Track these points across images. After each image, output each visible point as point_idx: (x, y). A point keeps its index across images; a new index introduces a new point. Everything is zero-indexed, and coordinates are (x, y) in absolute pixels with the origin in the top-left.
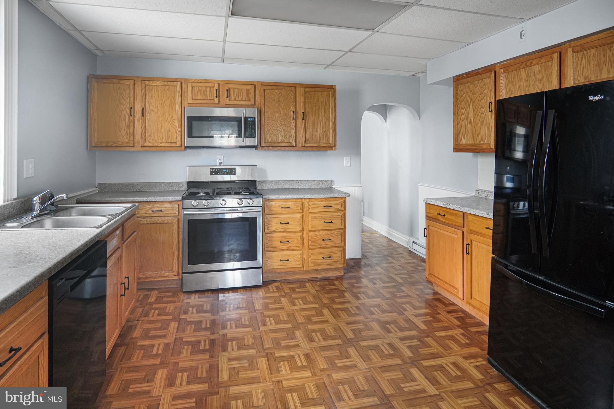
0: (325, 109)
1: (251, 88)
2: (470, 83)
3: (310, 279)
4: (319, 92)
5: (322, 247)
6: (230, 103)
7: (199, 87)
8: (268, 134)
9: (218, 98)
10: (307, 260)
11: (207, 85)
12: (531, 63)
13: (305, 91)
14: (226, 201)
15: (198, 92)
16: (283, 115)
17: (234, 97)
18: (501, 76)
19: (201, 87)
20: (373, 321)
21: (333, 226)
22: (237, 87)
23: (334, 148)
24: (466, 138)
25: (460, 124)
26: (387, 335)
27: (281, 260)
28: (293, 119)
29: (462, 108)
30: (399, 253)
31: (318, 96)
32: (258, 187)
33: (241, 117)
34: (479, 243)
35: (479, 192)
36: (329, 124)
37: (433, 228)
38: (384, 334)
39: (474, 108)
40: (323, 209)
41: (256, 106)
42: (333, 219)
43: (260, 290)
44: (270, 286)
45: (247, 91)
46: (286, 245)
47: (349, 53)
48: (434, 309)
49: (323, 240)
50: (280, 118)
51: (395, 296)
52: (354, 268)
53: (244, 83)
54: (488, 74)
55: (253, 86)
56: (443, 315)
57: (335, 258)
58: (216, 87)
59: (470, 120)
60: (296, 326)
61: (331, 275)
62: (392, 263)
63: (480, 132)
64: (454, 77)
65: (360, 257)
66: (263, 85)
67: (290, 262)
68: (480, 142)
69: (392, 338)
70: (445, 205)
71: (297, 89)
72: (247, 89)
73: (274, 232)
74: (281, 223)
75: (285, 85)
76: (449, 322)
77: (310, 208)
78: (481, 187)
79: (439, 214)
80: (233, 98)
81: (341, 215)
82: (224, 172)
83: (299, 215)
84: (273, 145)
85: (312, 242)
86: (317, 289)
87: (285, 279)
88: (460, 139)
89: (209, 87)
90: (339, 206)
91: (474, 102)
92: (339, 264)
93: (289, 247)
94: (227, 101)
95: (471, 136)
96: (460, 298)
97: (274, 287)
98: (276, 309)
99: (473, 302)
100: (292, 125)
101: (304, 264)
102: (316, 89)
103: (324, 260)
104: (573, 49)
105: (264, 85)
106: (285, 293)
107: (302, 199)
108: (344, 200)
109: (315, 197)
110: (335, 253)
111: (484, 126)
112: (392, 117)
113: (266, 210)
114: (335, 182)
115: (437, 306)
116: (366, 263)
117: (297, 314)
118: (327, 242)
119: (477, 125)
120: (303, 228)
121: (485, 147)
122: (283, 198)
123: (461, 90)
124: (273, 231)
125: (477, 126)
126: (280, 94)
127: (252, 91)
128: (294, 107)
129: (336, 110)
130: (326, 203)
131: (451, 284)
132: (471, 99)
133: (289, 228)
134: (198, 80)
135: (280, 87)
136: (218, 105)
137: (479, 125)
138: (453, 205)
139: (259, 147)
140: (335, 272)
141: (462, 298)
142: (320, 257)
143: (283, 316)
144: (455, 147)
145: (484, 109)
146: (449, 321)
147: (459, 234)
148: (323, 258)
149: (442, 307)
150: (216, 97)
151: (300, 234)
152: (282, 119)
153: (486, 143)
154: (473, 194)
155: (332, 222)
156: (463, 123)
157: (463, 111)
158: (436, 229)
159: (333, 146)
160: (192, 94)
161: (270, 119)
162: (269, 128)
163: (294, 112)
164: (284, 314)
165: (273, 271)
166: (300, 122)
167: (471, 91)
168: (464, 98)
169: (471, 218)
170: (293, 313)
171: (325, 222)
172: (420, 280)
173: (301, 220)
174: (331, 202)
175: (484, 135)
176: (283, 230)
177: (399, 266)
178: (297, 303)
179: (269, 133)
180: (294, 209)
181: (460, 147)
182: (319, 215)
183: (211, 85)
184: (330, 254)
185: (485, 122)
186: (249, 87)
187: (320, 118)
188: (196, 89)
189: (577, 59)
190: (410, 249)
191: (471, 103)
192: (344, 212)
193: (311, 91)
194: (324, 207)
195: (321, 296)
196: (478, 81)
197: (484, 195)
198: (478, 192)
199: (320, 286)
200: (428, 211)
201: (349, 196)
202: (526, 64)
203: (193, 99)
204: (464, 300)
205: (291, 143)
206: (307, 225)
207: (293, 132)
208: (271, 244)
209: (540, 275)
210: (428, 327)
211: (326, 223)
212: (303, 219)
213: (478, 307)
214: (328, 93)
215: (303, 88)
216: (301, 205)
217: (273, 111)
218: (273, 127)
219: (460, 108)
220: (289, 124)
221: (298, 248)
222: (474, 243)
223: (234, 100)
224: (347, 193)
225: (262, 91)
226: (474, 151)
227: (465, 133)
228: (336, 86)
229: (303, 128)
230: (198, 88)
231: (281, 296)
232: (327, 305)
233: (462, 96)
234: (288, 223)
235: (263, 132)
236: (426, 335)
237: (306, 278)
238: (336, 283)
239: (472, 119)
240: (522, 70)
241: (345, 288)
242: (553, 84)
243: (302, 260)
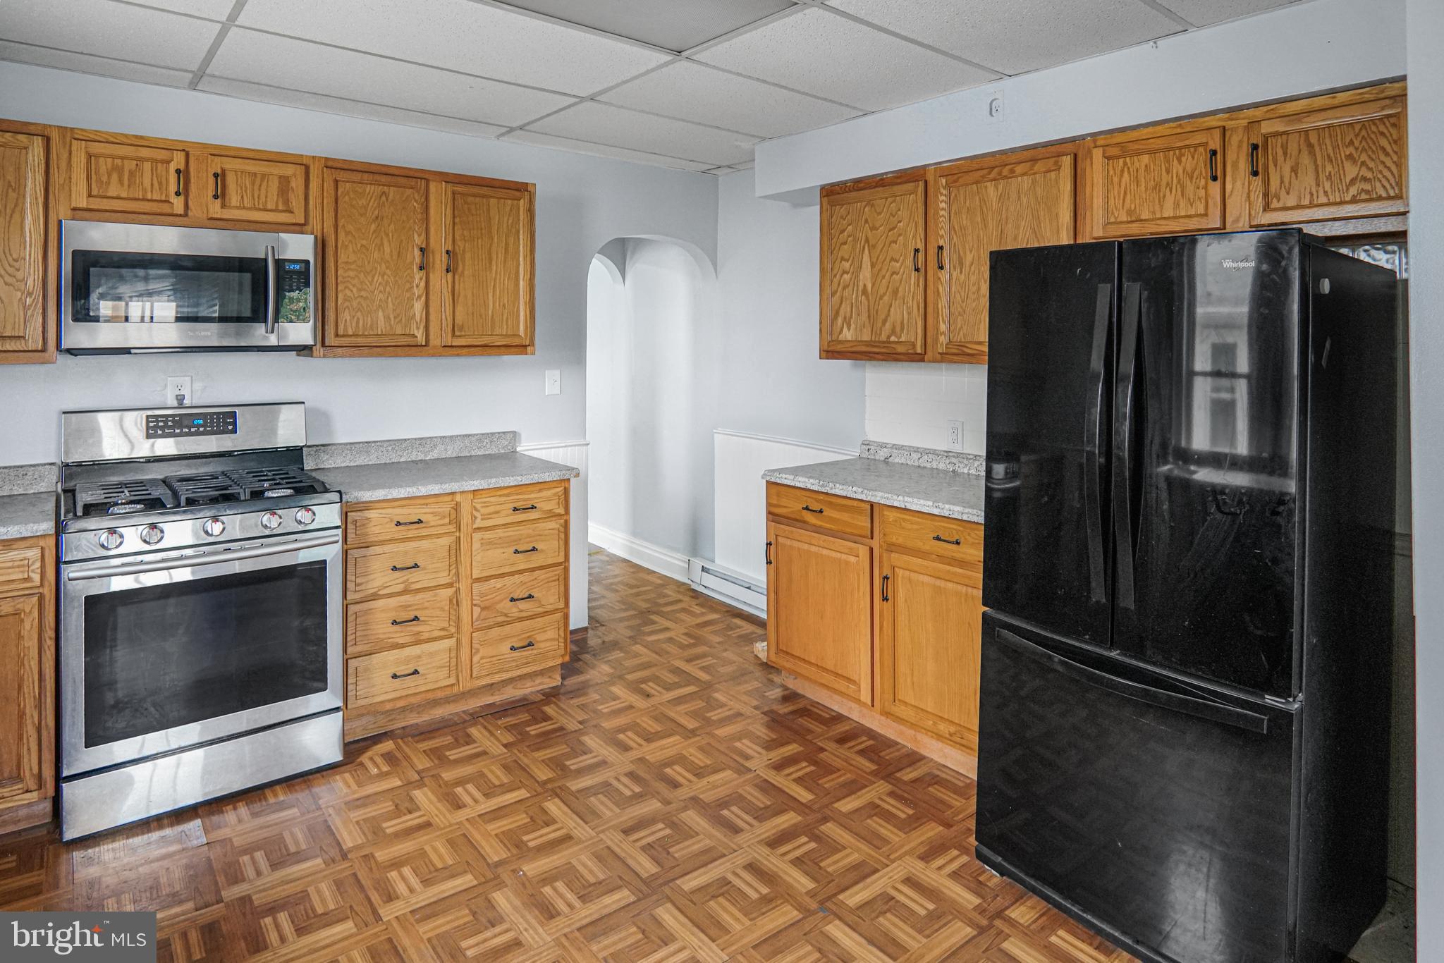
0: (507, 244)
1: (295, 175)
2: (864, 204)
3: (476, 712)
4: (491, 197)
5: (508, 619)
6: (227, 214)
7: (114, 157)
8: (347, 311)
9: (182, 198)
10: (468, 662)
11: (144, 153)
12: (1012, 171)
13: (454, 193)
14: (223, 523)
15: (109, 176)
16: (392, 256)
17: (239, 197)
18: (942, 194)
19: (122, 158)
20: (685, 809)
21: (537, 560)
22: (251, 167)
23: (529, 348)
24: (853, 326)
25: (838, 294)
26: (735, 840)
27: (395, 676)
28: (421, 268)
29: (843, 259)
30: (671, 599)
31: (488, 210)
32: (309, 464)
33: (266, 260)
34: (912, 574)
35: (869, 447)
36: (517, 284)
37: (789, 542)
38: (725, 840)
39: (875, 260)
40: (512, 517)
41: (308, 228)
42: (536, 541)
43: (338, 777)
44: (364, 758)
45: (280, 183)
46: (409, 628)
47: (589, 104)
48: (808, 740)
49: (512, 600)
50: (383, 265)
51: (708, 721)
52: (579, 660)
53: (270, 158)
54: (910, 186)
55: (300, 171)
56: (833, 754)
57: (542, 645)
58: (178, 161)
59: (865, 285)
60: (489, 875)
61: (527, 691)
62: (667, 629)
63: (888, 315)
64: (823, 188)
65: (586, 624)
66: (331, 168)
67: (423, 675)
68: (889, 337)
69: (749, 846)
70: (822, 486)
71: (432, 186)
72: (280, 177)
73: (375, 597)
74: (395, 569)
75: (396, 172)
76: (852, 768)
77: (476, 518)
78: (873, 436)
79: (807, 508)
80: (234, 199)
81: (558, 526)
82: (198, 426)
83: (446, 541)
84: (360, 341)
85: (483, 609)
86: (505, 742)
87: (403, 724)
88: (839, 330)
89: (154, 161)
90: (552, 506)
91: (874, 246)
92: (554, 658)
93: (419, 633)
94: (215, 209)
95: (867, 323)
96: (864, 704)
97: (379, 760)
98: (409, 832)
99: (899, 710)
100: (417, 286)
101: (460, 675)
102: (484, 191)
103: (516, 654)
104: (1103, 150)
105: (336, 168)
106: (418, 773)
107: (453, 493)
108: (565, 488)
109: (491, 486)
110: (543, 630)
111: (897, 302)
112: (639, 266)
113: (351, 536)
114: (523, 437)
115: (810, 731)
116: (606, 639)
117: (476, 836)
118: (522, 605)
119: (881, 298)
120: (457, 574)
121: (900, 349)
122: (402, 496)
123: (842, 217)
124: (373, 594)
125: (881, 302)
126: (384, 198)
127: (297, 184)
128: (424, 234)
129: (534, 251)
130: (519, 500)
131: (840, 672)
132: (867, 240)
133: (418, 579)
134: (115, 135)
135: (383, 179)
136: (185, 219)
137: (886, 298)
138: (844, 487)
139: (318, 350)
140: (538, 681)
141: (870, 704)
142: (505, 648)
143: (441, 853)
144: (826, 348)
145: (898, 265)
146: (852, 765)
147: (860, 555)
148: (512, 648)
149: (820, 730)
150: (178, 194)
151: (450, 591)
152: (387, 268)
153: (903, 339)
154: (855, 452)
155: (534, 549)
156: (846, 293)
157: (846, 265)
158: (796, 544)
159: (527, 344)
160: (88, 178)
161: (353, 267)
162: (349, 293)
163: (421, 250)
164: (438, 845)
165: (372, 711)
166: (439, 279)
167: (866, 221)
168: (849, 236)
169: (891, 515)
170: (464, 835)
171: (516, 552)
172: (747, 666)
173: (453, 552)
174: (532, 496)
175: (899, 322)
176: (400, 588)
177: (686, 634)
178: (467, 799)
179: (347, 307)
180: (432, 524)
181: (839, 348)
182: (500, 533)
183: (163, 155)
184: (528, 634)
185: (900, 294)
186: (289, 170)
187: (494, 268)
188: (104, 165)
189: (1111, 172)
190: (694, 586)
191: (866, 247)
192: (565, 517)
193: (469, 195)
194: (515, 509)
195: (526, 760)
196: (884, 200)
197: (882, 454)
198: (867, 447)
199: (509, 728)
200: (775, 502)
201: (577, 475)
202: (1000, 174)
203: (90, 195)
204: (873, 706)
205: (414, 336)
206: (468, 564)
207: (418, 306)
208: (365, 633)
209: (1112, 647)
210: (816, 794)
211: (521, 552)
212: (458, 549)
213: (913, 720)
214: (516, 202)
215: (449, 185)
216: (453, 512)
217: (362, 246)
218: (360, 290)
219: (839, 260)
220: (408, 281)
221: (443, 633)
222: (900, 572)
223: (238, 208)
224: (573, 469)
225: (329, 186)
226: (871, 357)
227: (852, 315)
228: (534, 185)
229: (446, 294)
230: (109, 160)
231: (408, 784)
232: (549, 786)
233: (843, 231)
234: (416, 566)
235: (330, 305)
236: (819, 816)
237: (464, 712)
238: (549, 710)
239: (869, 286)
240: (989, 184)
241: (580, 723)
242: (1060, 220)
243: (455, 667)
